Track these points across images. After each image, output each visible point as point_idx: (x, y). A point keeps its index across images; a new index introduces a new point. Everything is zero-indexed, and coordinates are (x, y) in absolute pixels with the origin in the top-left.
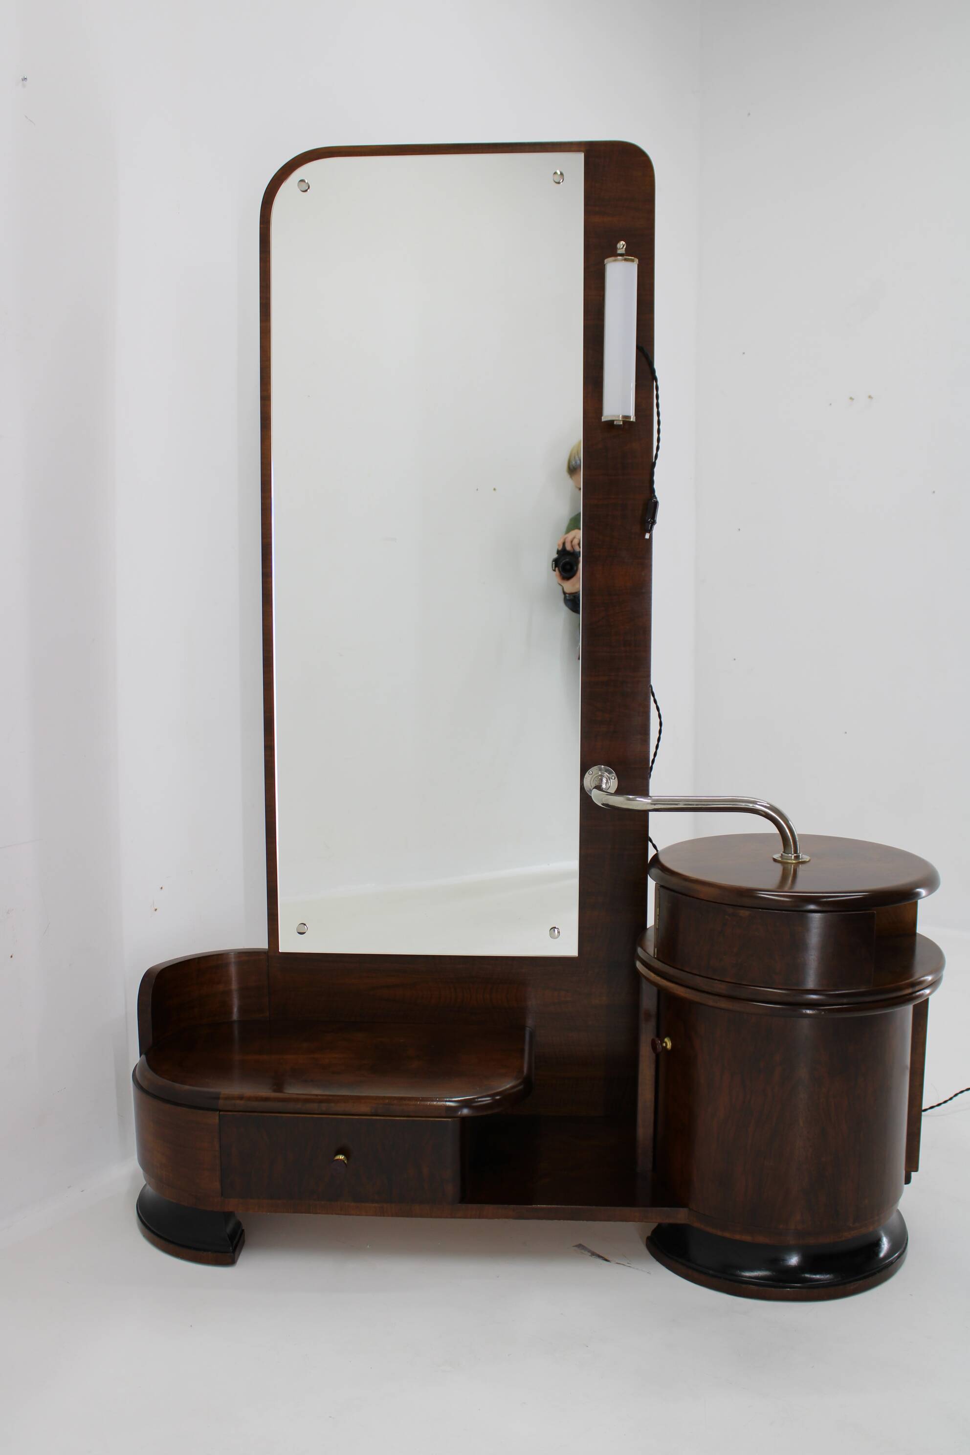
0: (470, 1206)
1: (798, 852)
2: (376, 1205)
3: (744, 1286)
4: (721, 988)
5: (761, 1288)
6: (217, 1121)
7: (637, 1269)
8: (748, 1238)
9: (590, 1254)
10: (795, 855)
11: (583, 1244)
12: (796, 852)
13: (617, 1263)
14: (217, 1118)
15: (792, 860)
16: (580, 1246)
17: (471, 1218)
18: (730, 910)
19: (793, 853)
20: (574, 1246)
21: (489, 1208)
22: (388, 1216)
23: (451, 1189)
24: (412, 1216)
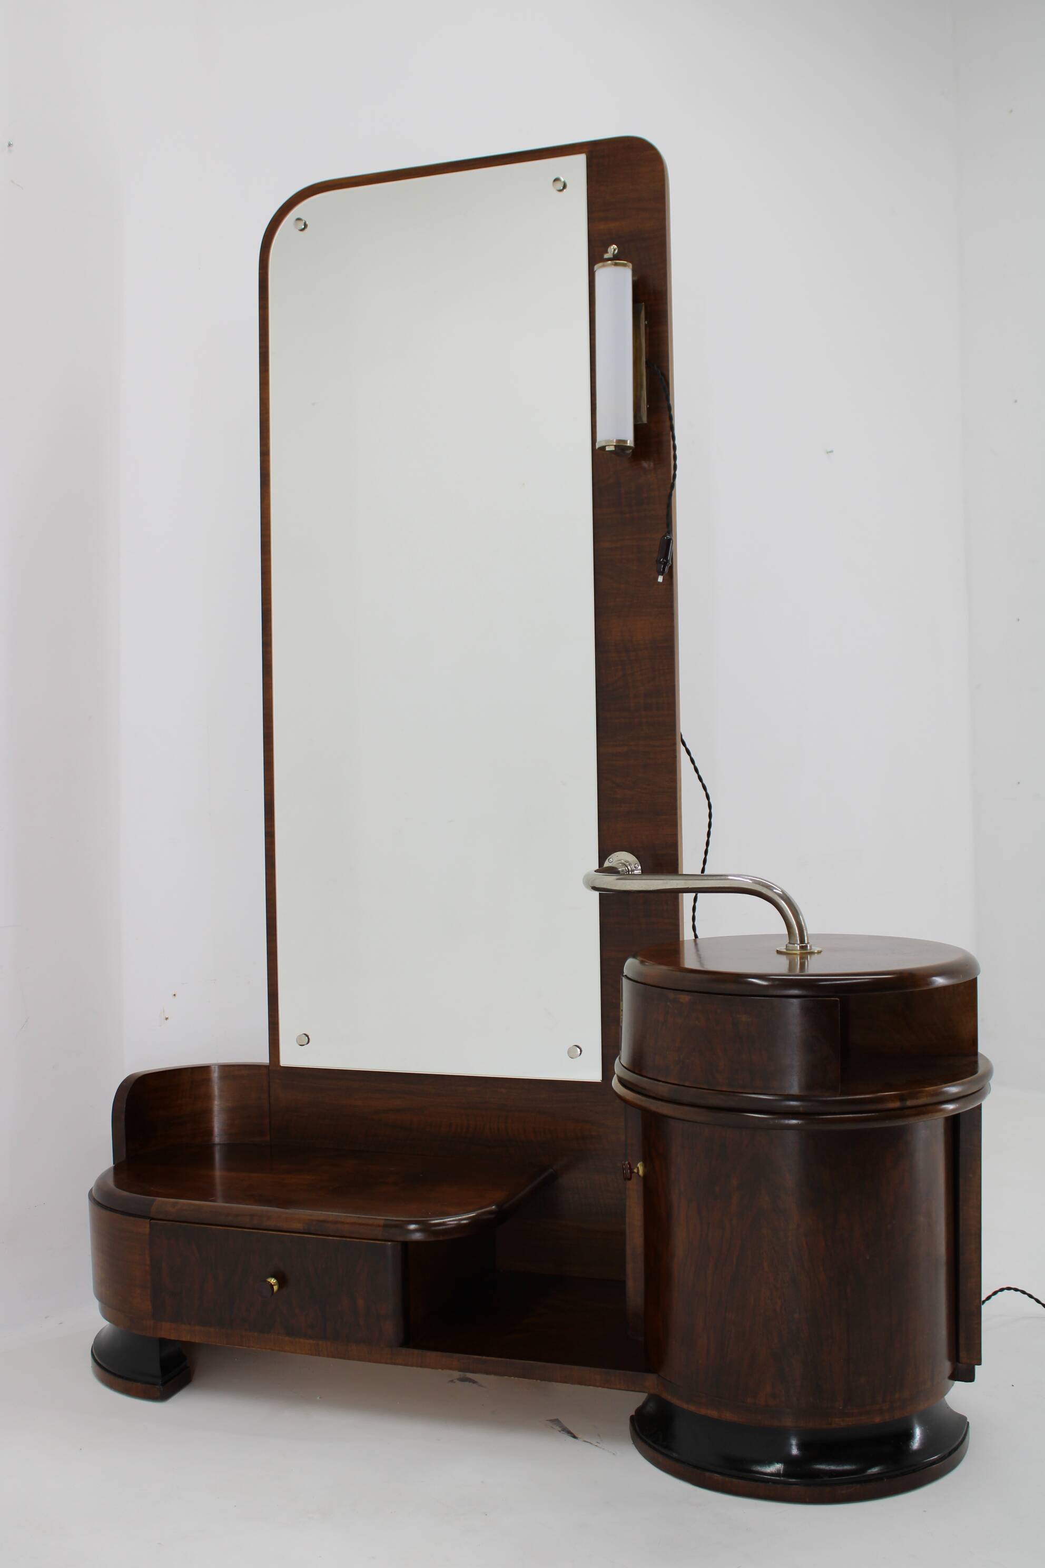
0: (411, 1350)
1: (806, 942)
2: (311, 1341)
3: (708, 1474)
4: (663, 1089)
5: (727, 1479)
6: (147, 1230)
7: (603, 1449)
8: (713, 1413)
9: (560, 1429)
10: (801, 945)
11: (560, 1419)
12: (802, 941)
13: (585, 1441)
14: (148, 1226)
15: (797, 950)
16: (556, 1422)
17: (412, 1365)
18: (671, 995)
19: (799, 942)
20: (547, 1420)
21: (432, 1356)
22: (324, 1356)
23: (390, 1328)
24: (349, 1359)
